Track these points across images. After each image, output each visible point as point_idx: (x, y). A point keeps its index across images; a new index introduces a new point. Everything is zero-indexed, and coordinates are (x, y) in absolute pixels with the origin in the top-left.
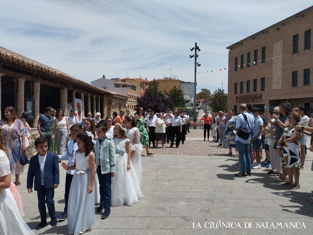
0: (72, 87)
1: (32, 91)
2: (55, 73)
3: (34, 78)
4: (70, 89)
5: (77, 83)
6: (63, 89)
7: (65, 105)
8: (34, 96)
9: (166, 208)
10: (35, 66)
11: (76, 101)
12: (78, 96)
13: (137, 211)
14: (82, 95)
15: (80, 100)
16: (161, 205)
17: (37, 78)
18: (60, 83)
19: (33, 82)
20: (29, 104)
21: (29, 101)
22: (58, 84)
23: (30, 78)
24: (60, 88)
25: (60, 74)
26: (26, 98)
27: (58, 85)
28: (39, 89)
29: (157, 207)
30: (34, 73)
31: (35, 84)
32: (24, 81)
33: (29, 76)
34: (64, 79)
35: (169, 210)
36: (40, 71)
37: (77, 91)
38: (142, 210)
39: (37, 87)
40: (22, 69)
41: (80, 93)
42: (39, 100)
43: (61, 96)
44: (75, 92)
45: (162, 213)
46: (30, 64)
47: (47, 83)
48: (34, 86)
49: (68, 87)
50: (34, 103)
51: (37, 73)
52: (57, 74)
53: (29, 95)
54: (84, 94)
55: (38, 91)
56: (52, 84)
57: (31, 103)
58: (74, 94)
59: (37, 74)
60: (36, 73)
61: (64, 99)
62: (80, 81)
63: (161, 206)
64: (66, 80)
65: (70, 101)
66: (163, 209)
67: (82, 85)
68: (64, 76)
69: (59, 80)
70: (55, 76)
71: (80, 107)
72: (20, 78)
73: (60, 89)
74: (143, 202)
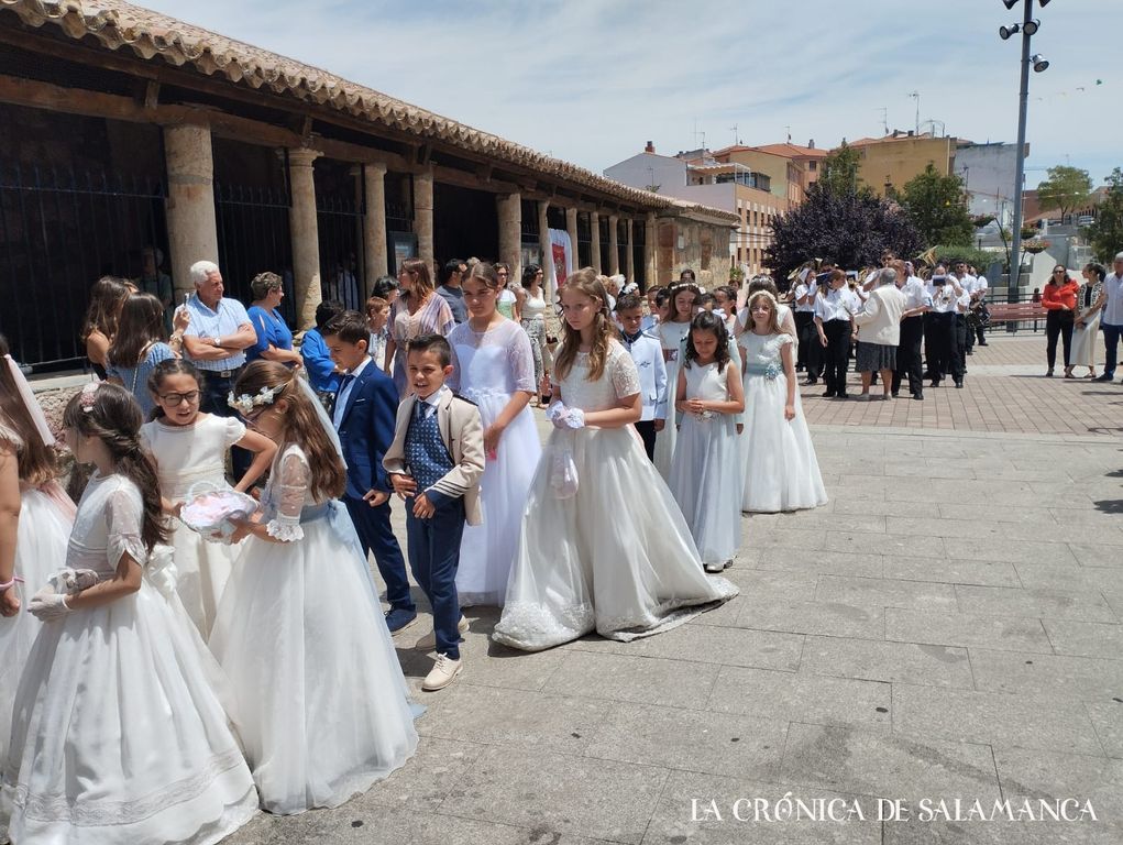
0: (537, 188)
1: (408, 209)
2: (477, 139)
3: (414, 161)
4: (530, 197)
5: (551, 174)
6: (507, 196)
7: (515, 253)
8: (415, 223)
9: (868, 610)
10: (413, 118)
11: (551, 236)
12: (558, 222)
13: (753, 611)
14: (572, 213)
15: (565, 233)
16: (847, 599)
17: (420, 161)
18: (498, 175)
19: (411, 177)
21: (403, 241)
22: (488, 180)
23: (399, 163)
24: (496, 194)
25: (494, 144)
26: (392, 232)
27: (490, 184)
28: (431, 198)
29: (831, 606)
30: (410, 143)
31: (416, 183)
32: (382, 173)
33: (396, 157)
34: (507, 160)
35: (876, 616)
36: (429, 137)
37: (556, 204)
38: (775, 611)
39: (425, 194)
40: (373, 133)
41: (565, 210)
42: (431, 236)
43: (502, 224)
44: (546, 205)
45: (850, 627)
46: (399, 113)
47: (455, 177)
48: (416, 190)
49: (522, 187)
50: (416, 246)
51: (420, 145)
52: (485, 144)
53: (401, 223)
54: (578, 214)
55: (427, 206)
56: (469, 181)
57: (407, 247)
58: (545, 212)
59: (420, 148)
60: (417, 145)
61: (512, 232)
62: (561, 166)
63: (845, 601)
64: (515, 163)
65: (531, 237)
66: (854, 613)
67: (568, 180)
68: (508, 150)
69: (492, 166)
70: (477, 153)
71: (563, 260)
72: (369, 164)
73: (498, 197)
74: (778, 584)
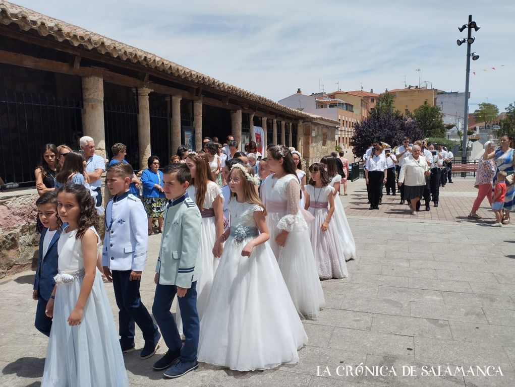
0: (249, 108)
1: (191, 116)
2: (222, 85)
3: (194, 95)
4: (246, 112)
5: (256, 102)
6: (235, 111)
7: (238, 137)
8: (194, 122)
9: (402, 302)
10: (194, 75)
11: (255, 130)
12: (258, 123)
13: (349, 302)
14: (265, 119)
15: (261, 128)
16: (393, 297)
17: (197, 95)
18: (232, 101)
19: (193, 102)
20: (188, 135)
21: (188, 130)
22: (227, 104)
23: (187, 95)
24: (230, 110)
25: (230, 87)
26: (183, 126)
27: (227, 105)
28: (201, 111)
29: (385, 300)
30: (193, 86)
31: (195, 104)
32: (180, 99)
33: (186, 92)
34: (236, 95)
35: (406, 305)
36: (201, 84)
37: (257, 115)
38: (359, 302)
39: (199, 109)
40: (176, 82)
41: (261, 118)
42: (201, 129)
43: (233, 123)
44: (253, 116)
45: (394, 310)
46: (188, 73)
47: (212, 102)
48: (194, 107)
49: (242, 107)
50: (194, 133)
51: (197, 87)
52: (226, 87)
53: (187, 122)
54: (267, 120)
55: (199, 114)
56: (219, 104)
57: (190, 133)
58: (252, 118)
59: (197, 89)
60: (195, 87)
61: (237, 127)
62: (260, 98)
63: (391, 298)
64: (239, 97)
65: (246, 130)
66: (396, 304)
67: (263, 104)
68: (236, 91)
69: (229, 97)
70: (222, 91)
71: (260, 140)
72: (174, 95)
73: (232, 112)
74: (360, 290)
